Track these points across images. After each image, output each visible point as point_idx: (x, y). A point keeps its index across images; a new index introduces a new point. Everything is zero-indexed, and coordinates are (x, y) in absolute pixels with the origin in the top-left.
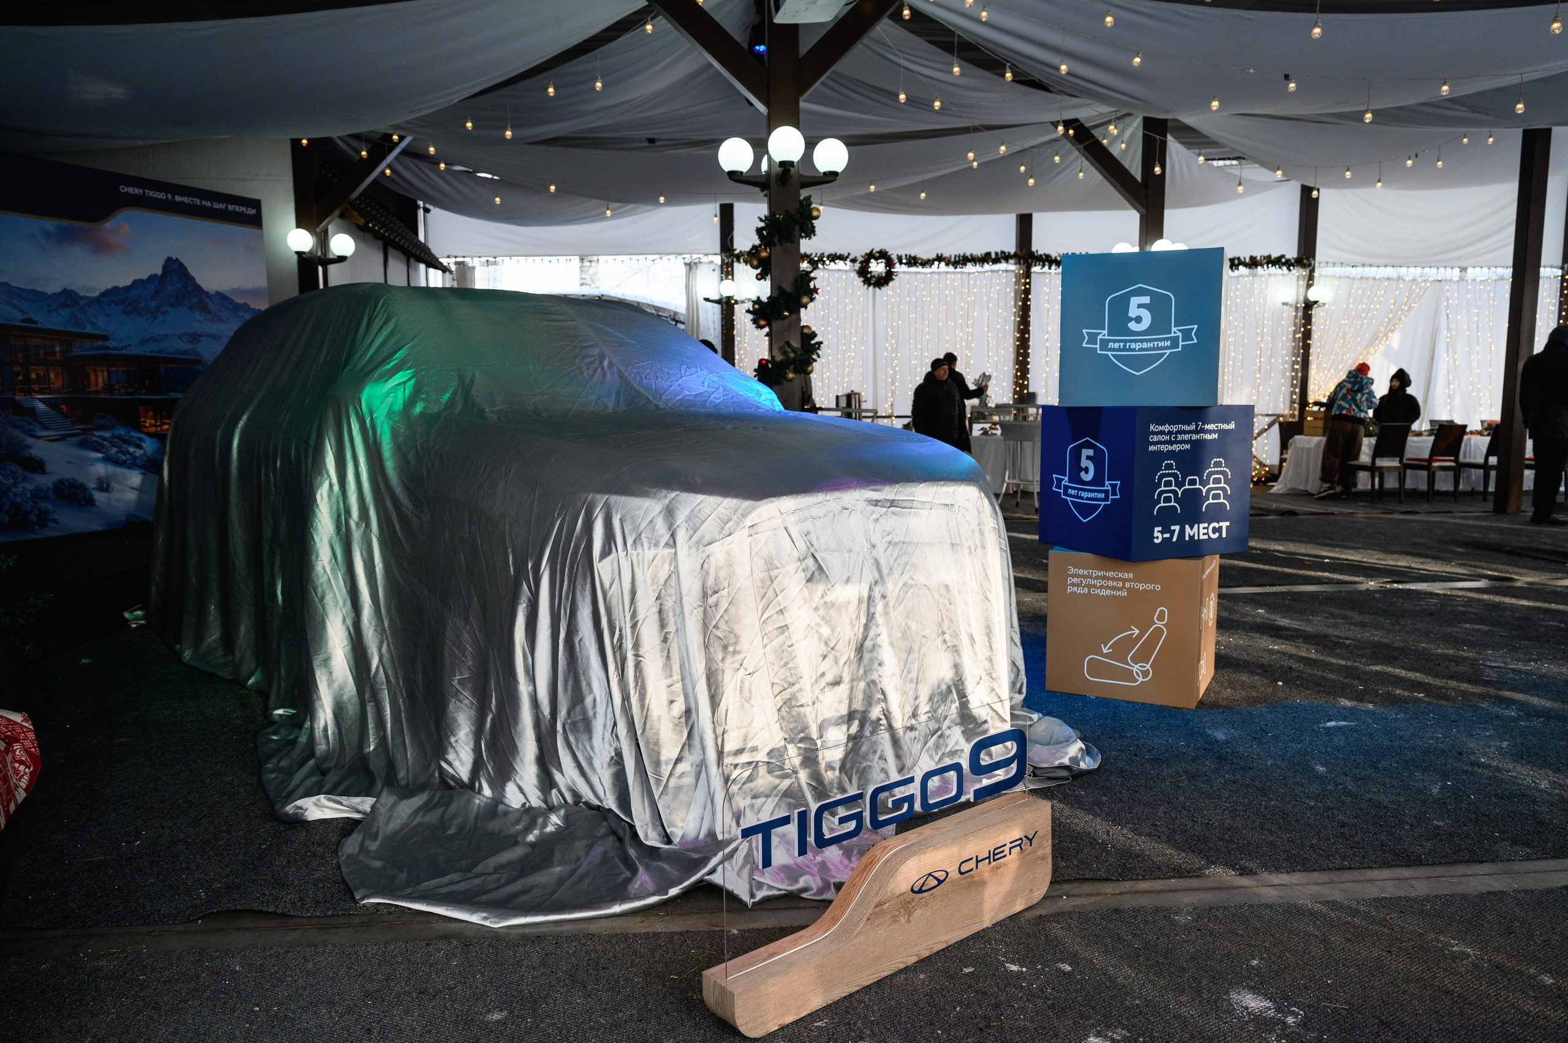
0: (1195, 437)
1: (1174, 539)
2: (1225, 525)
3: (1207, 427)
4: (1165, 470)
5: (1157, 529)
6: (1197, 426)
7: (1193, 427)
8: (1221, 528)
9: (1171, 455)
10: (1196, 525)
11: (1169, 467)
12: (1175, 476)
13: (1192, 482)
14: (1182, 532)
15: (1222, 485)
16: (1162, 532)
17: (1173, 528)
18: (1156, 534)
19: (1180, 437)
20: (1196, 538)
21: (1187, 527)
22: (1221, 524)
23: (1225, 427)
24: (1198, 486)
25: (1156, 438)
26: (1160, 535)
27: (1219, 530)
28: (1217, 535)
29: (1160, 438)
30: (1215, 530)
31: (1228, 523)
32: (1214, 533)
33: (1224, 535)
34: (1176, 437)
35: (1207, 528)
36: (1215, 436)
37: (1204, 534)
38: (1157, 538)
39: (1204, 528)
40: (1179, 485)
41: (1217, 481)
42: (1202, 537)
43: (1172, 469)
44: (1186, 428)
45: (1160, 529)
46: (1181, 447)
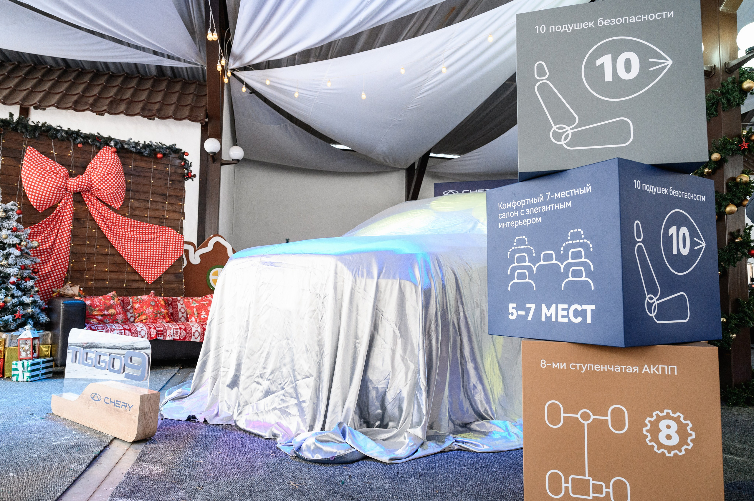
0: (545, 209)
1: (530, 318)
2: (589, 308)
4: (517, 245)
5: (512, 305)
6: (545, 197)
7: (541, 199)
8: (585, 311)
10: (554, 306)
11: (521, 242)
12: (528, 251)
13: (548, 257)
14: (538, 311)
15: (583, 260)
16: (517, 309)
17: (528, 305)
18: (511, 310)
19: (529, 212)
20: (554, 319)
21: (544, 306)
22: (585, 307)
23: (580, 191)
25: (504, 216)
26: (514, 311)
28: (579, 320)
29: (509, 214)
30: (576, 313)
31: (593, 307)
32: (576, 317)
33: (589, 321)
34: (525, 212)
35: (567, 310)
37: (563, 316)
38: (512, 314)
39: (563, 310)
41: (577, 255)
42: (560, 319)
43: (525, 245)
44: (534, 201)
45: (515, 305)
46: (531, 221)
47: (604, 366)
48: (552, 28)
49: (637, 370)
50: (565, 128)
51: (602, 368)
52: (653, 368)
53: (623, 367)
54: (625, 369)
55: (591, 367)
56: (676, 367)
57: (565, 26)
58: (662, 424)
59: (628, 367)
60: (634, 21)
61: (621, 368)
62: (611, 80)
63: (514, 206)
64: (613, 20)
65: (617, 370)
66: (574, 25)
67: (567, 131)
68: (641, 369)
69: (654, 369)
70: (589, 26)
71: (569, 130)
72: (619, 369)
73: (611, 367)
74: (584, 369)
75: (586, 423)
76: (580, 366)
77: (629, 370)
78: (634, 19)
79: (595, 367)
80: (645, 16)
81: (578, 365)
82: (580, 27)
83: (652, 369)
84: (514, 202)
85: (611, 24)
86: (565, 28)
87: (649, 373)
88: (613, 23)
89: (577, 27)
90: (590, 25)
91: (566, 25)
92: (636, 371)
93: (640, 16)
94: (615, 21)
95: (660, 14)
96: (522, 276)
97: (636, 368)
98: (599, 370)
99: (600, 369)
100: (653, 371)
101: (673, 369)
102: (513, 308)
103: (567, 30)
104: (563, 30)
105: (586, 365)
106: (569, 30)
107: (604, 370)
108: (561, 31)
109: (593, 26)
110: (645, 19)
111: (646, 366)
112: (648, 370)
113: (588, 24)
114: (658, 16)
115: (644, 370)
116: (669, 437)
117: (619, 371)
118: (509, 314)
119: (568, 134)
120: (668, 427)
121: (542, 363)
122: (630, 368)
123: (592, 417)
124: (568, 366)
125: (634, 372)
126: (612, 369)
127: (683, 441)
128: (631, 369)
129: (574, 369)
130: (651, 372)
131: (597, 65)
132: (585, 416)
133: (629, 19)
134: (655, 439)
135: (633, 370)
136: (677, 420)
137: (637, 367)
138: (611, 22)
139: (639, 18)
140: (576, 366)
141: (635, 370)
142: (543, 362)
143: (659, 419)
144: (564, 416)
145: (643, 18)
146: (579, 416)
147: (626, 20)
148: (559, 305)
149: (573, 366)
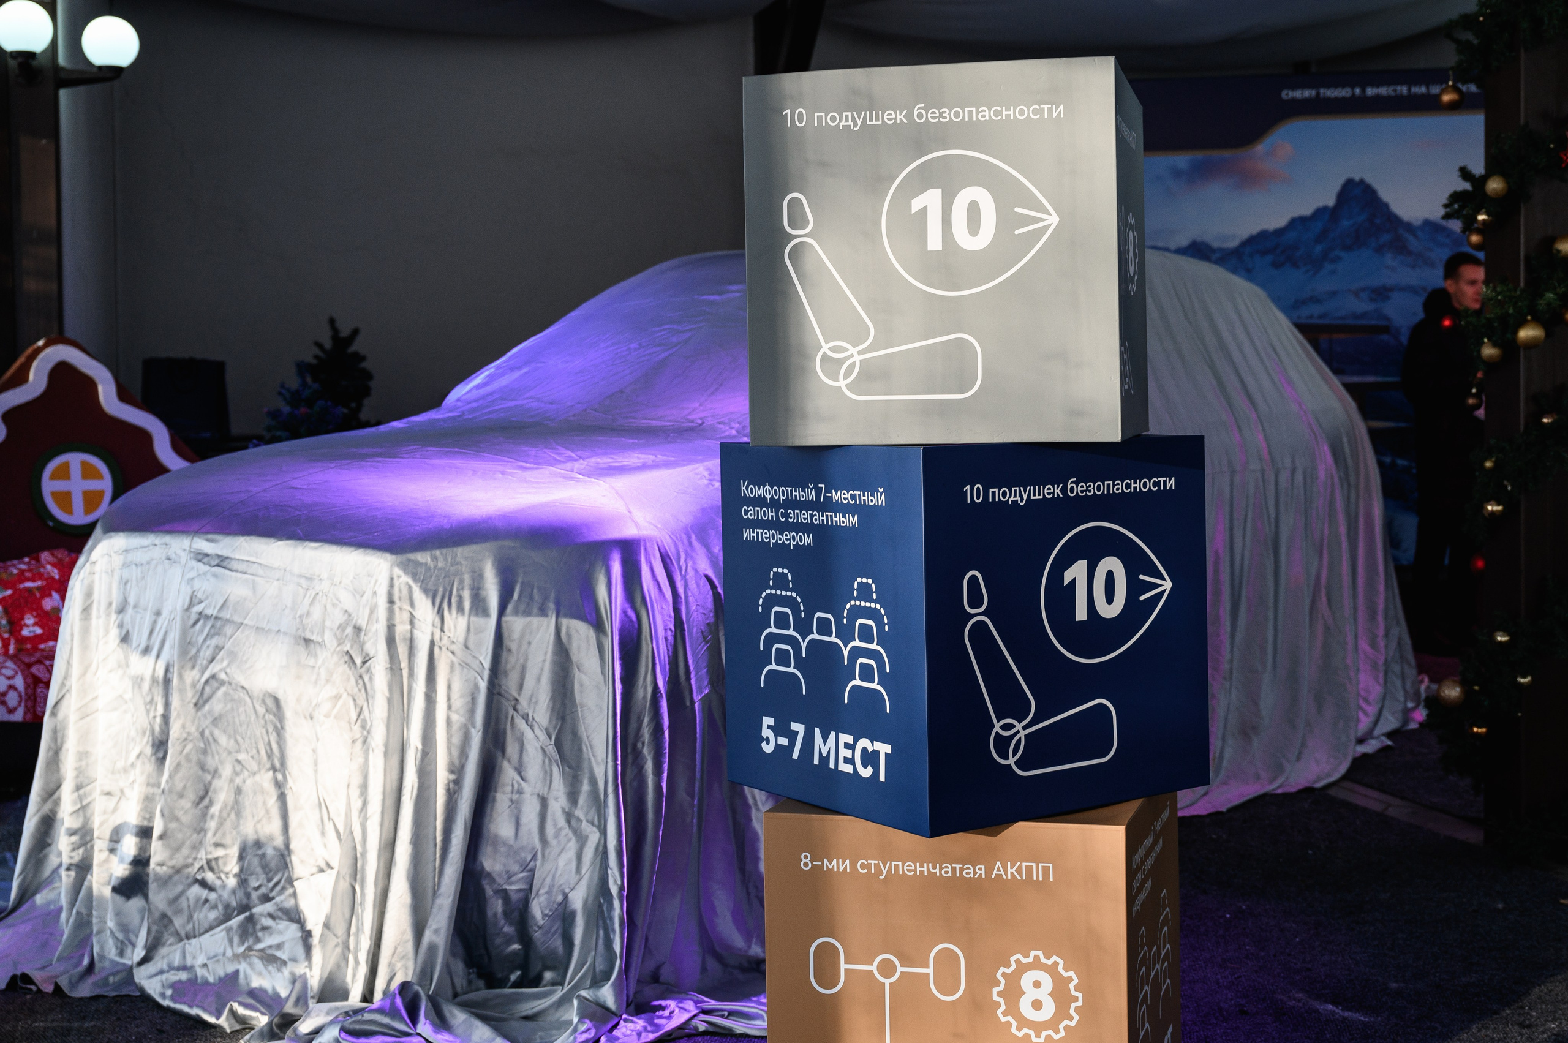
0: (819, 518)
3: (837, 496)
5: (767, 721)
6: (818, 491)
7: (811, 495)
9: (781, 553)
10: (833, 734)
18: (766, 733)
24: (833, 639)
27: (870, 758)
34: (786, 515)
36: (853, 520)
39: (847, 746)
40: (804, 628)
44: (800, 495)
47: (922, 866)
48: (820, 118)
49: (983, 872)
50: (846, 350)
51: (918, 869)
52: (1012, 868)
53: (957, 866)
54: (962, 870)
55: (897, 866)
56: (1051, 865)
57: (847, 116)
58: (1027, 980)
59: (965, 867)
60: (987, 118)
61: (954, 869)
62: (940, 248)
63: (768, 497)
64: (945, 112)
65: (947, 872)
66: (865, 115)
67: (852, 356)
68: (989, 871)
69: (1013, 870)
70: (896, 119)
71: (856, 354)
72: (950, 870)
73: (934, 867)
74: (885, 872)
75: (887, 982)
76: (877, 865)
77: (968, 873)
78: (987, 113)
79: (906, 868)
80: (1008, 110)
81: (873, 862)
82: (877, 120)
83: (1010, 870)
84: (767, 487)
85: (941, 119)
86: (847, 121)
87: (1005, 878)
88: (945, 118)
89: (871, 120)
90: (899, 117)
91: (849, 114)
92: (981, 874)
93: (999, 109)
94: (950, 114)
95: (1038, 107)
96: (783, 658)
97: (980, 869)
98: (913, 873)
99: (915, 870)
100: (1012, 873)
101: (1046, 870)
102: (769, 727)
103: (850, 123)
104: (843, 123)
105: (889, 863)
106: (855, 125)
107: (922, 872)
108: (838, 124)
109: (906, 122)
110: (1008, 116)
111: (998, 863)
112: (1002, 872)
113: (894, 116)
114: (1035, 112)
115: (995, 872)
116: (1037, 1005)
117: (950, 874)
118: (763, 739)
119: (853, 364)
120: (1037, 984)
121: (804, 860)
122: (969, 868)
123: (900, 969)
124: (853, 865)
125: (976, 876)
126: (937, 870)
127: (1062, 1012)
128: (971, 871)
129: (866, 871)
130: (1007, 876)
131: (914, 210)
132: (887, 969)
133: (978, 113)
134: (1013, 1009)
135: (975, 873)
136: (1052, 970)
137: (983, 867)
138: (941, 115)
139: (997, 113)
140: (869, 866)
141: (979, 872)
142: (806, 857)
143: (1022, 968)
144: (846, 970)
145: (1004, 113)
146: (874, 968)
147: (970, 113)
148: (841, 735)
149: (863, 866)
